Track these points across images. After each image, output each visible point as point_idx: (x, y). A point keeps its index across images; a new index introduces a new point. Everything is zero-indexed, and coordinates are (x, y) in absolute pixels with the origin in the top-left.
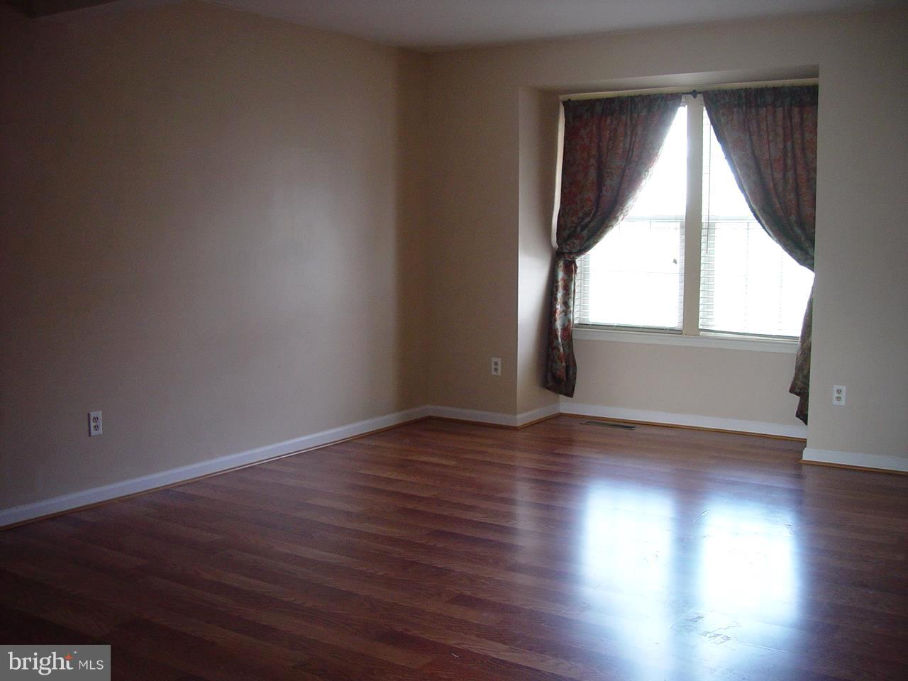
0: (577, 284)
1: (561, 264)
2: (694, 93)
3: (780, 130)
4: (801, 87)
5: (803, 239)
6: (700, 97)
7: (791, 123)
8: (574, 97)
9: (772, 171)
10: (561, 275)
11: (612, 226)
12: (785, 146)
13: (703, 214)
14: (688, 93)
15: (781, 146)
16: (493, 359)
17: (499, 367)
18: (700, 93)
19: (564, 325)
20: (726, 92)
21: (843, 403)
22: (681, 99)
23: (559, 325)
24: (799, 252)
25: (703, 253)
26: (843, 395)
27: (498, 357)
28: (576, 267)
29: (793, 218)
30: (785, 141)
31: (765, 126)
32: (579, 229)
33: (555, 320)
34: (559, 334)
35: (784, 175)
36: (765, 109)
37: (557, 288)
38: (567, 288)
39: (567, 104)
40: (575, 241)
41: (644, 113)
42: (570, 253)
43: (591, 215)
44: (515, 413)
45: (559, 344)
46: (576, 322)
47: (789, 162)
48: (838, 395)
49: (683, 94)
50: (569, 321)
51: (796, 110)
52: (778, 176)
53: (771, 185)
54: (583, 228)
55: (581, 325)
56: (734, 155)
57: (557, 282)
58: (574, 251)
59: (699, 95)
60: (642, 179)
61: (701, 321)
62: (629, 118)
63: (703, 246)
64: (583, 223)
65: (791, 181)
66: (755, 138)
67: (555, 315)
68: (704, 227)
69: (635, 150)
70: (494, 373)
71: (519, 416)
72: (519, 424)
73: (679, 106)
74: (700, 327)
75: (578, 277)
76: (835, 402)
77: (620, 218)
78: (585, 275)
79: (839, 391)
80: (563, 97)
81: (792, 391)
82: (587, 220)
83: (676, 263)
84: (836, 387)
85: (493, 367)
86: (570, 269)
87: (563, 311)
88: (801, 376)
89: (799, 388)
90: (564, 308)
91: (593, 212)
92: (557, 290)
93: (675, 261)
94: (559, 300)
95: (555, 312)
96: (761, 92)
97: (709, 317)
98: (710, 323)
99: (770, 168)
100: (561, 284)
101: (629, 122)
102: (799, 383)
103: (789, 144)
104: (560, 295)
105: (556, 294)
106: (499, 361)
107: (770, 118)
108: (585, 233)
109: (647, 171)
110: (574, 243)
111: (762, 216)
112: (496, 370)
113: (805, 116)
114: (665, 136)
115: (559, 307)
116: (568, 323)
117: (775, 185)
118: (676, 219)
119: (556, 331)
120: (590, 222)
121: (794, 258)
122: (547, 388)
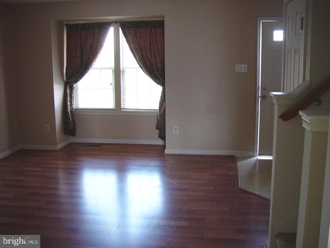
0: (74, 94)
1: (68, 87)
2: (116, 22)
3: (148, 36)
4: (155, 21)
5: (158, 75)
6: (118, 24)
7: (152, 34)
8: (70, 23)
9: (146, 51)
10: (68, 91)
11: (87, 72)
12: (150, 42)
13: (121, 67)
14: (114, 22)
15: (149, 42)
16: (46, 125)
17: (49, 128)
18: (119, 22)
19: (71, 110)
20: (128, 22)
21: (177, 133)
22: (111, 25)
23: (69, 110)
24: (157, 80)
25: (121, 81)
26: (177, 130)
27: (48, 125)
28: (74, 88)
29: (154, 68)
30: (150, 40)
31: (143, 35)
32: (74, 73)
33: (68, 108)
34: (70, 113)
35: (151, 53)
36: (142, 29)
37: (67, 96)
38: (71, 96)
39: (67, 26)
40: (73, 78)
41: (97, 30)
42: (72, 83)
43: (79, 68)
44: (56, 145)
45: (70, 117)
46: (74, 108)
47: (152, 48)
48: (175, 130)
49: (112, 22)
50: (72, 108)
51: (153, 30)
52: (148, 53)
53: (145, 56)
54: (76, 73)
55: (76, 109)
56: (132, 45)
57: (67, 94)
58: (73, 82)
59: (118, 23)
60: (98, 54)
61: (122, 105)
62: (92, 31)
63: (121, 78)
64: (76, 71)
65: (153, 55)
66: (139, 39)
67: (68, 106)
68: (121, 71)
69: (94, 43)
70: (46, 131)
71: (58, 146)
72: (58, 149)
73: (111, 27)
74: (122, 108)
75: (74, 91)
76: (175, 133)
77: (90, 69)
78: (77, 91)
79: (176, 129)
80: (65, 23)
81: (157, 129)
82: (78, 70)
83: (112, 85)
84: (175, 128)
85: (46, 128)
86: (72, 89)
87: (70, 105)
88: (160, 124)
89: (160, 128)
90: (70, 103)
91: (80, 67)
92: (67, 97)
93: (111, 84)
94: (68, 101)
95: (67, 105)
96: (141, 23)
97: (124, 104)
98: (124, 106)
99: (145, 50)
100: (68, 94)
101: (92, 33)
102: (159, 126)
103: (152, 42)
104: (68, 99)
105: (67, 98)
106: (48, 126)
107: (144, 32)
108: (77, 75)
109: (100, 51)
110: (73, 79)
111: (144, 68)
112: (47, 129)
113: (157, 32)
114: (106, 38)
115: (69, 103)
116: (72, 109)
117: (147, 56)
118: (111, 68)
119: (68, 112)
120: (79, 71)
121: (155, 82)
122: (66, 134)
